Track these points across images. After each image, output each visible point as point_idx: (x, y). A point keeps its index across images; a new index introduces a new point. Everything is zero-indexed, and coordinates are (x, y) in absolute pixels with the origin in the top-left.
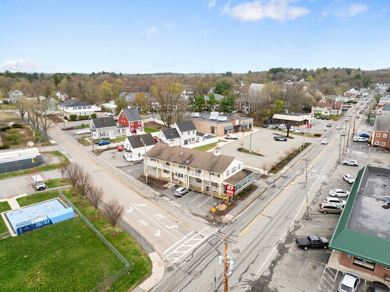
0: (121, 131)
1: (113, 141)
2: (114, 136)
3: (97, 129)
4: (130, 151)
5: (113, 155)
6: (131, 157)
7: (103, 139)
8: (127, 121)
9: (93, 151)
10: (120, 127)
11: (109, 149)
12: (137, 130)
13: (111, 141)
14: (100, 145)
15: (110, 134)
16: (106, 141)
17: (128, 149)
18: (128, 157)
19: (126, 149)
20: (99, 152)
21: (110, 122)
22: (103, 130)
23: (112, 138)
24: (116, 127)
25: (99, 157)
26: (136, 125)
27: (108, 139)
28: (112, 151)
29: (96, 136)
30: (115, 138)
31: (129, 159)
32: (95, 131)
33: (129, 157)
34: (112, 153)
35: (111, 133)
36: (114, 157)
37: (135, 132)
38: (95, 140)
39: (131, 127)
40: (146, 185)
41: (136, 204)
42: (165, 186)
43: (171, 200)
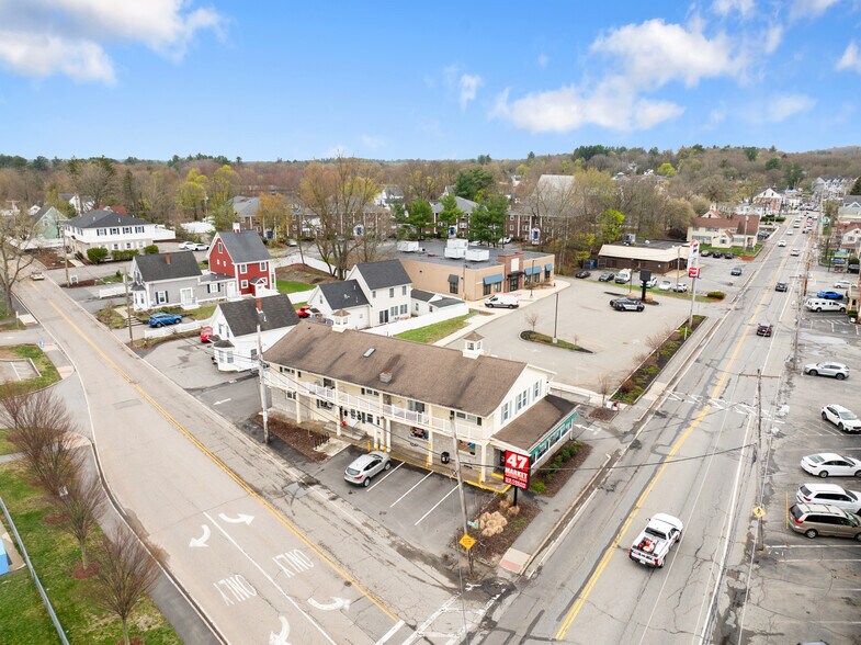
0: (214, 289)
1: (191, 315)
2: (194, 301)
3: (147, 285)
4: (227, 344)
5: (184, 353)
6: (230, 360)
7: (165, 310)
8: (229, 262)
9: (130, 345)
10: (212, 278)
11: (175, 337)
12: (257, 286)
13: (186, 316)
14: (155, 326)
15: (183, 296)
16: (173, 316)
17: (223, 337)
18: (221, 360)
19: (216, 338)
20: (148, 346)
21: (184, 266)
22: (163, 285)
23: (187, 306)
24: (198, 277)
25: (144, 361)
26: (254, 273)
27: (178, 309)
28: (181, 342)
29: (144, 301)
30: (197, 306)
31: (225, 366)
32: (142, 288)
33: (226, 359)
34: (183, 348)
35: (185, 293)
36: (185, 360)
37: (251, 290)
38: (141, 314)
39: (241, 277)
40: (264, 447)
41: (222, 516)
42: (319, 449)
43: (333, 499)
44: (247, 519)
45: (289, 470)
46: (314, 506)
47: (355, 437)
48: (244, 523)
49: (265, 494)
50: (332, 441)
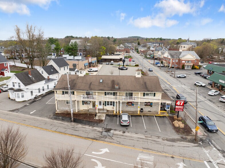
40: (73, 123)
41: (93, 152)
42: (97, 118)
43: (124, 132)
44: (106, 150)
45: (95, 128)
46: (121, 137)
47: (104, 112)
48: (106, 152)
49: (98, 139)
50: (98, 115)
